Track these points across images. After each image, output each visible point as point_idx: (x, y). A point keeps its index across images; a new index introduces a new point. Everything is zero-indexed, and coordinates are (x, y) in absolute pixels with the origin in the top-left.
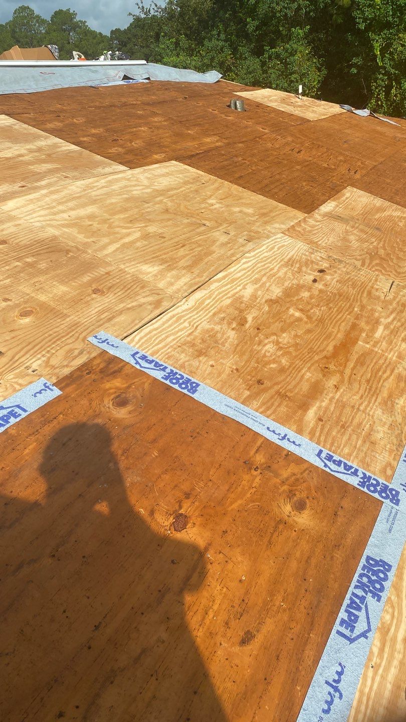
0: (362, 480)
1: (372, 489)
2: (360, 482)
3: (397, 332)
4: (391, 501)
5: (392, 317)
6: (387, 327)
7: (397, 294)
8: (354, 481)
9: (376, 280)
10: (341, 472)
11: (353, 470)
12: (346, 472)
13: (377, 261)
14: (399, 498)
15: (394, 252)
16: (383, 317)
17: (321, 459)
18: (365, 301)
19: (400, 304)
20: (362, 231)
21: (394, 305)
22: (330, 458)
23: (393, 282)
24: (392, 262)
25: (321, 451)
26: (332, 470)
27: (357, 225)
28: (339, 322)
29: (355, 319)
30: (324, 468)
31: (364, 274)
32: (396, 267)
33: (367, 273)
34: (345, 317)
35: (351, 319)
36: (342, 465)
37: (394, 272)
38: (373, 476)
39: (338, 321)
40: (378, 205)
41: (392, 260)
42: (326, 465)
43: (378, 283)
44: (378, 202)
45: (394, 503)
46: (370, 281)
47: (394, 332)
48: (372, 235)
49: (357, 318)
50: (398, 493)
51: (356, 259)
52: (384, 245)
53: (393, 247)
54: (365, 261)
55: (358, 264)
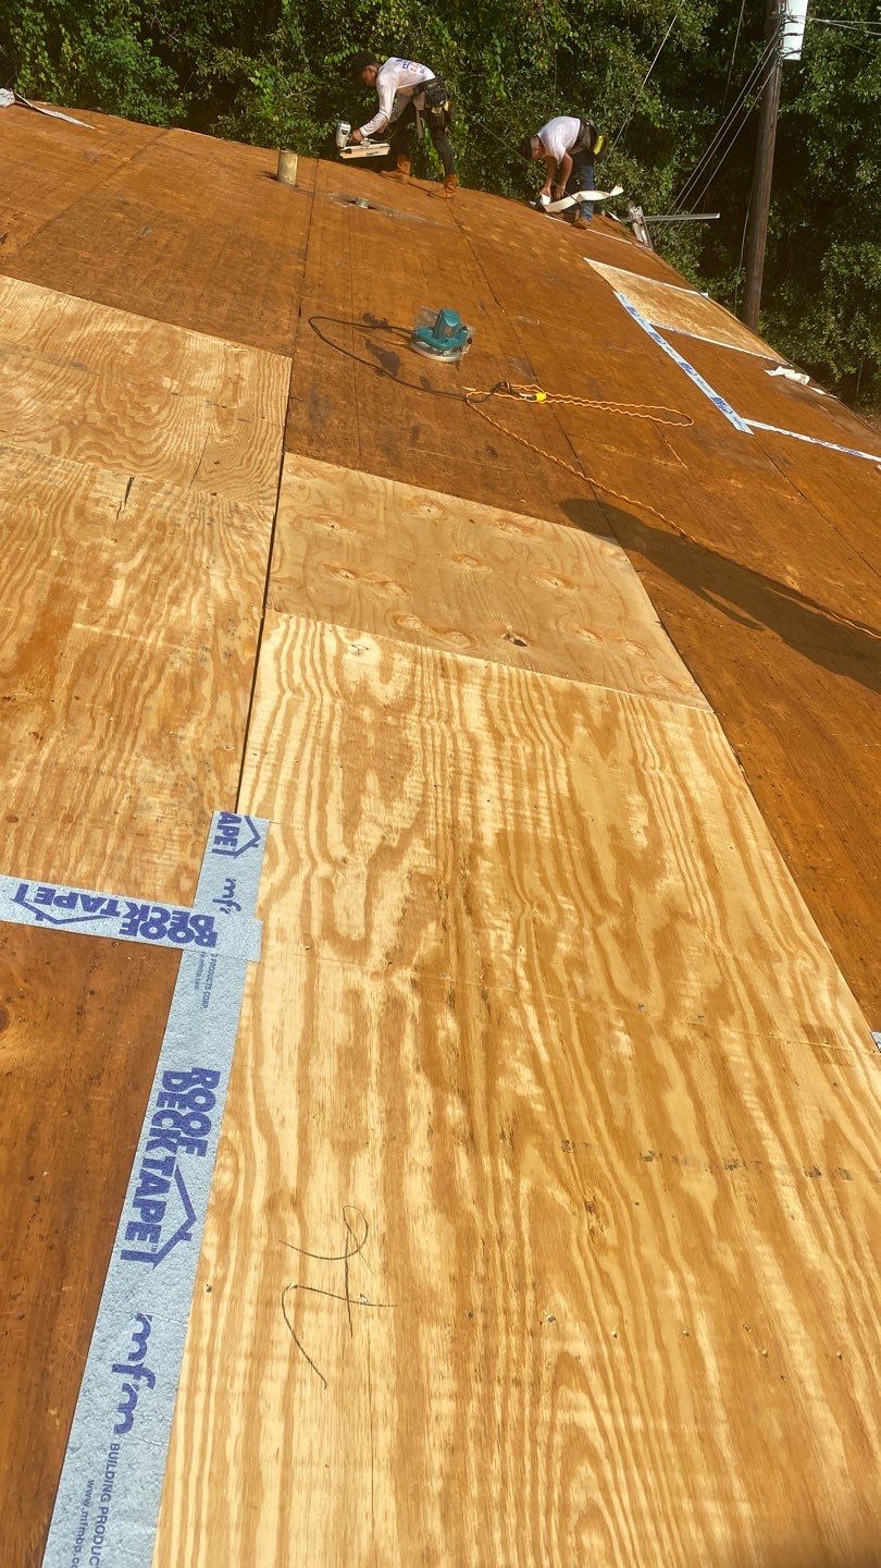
0: (128, 921)
1: (153, 930)
2: (124, 925)
3: (157, 586)
4: (199, 941)
5: (140, 556)
6: (131, 579)
7: (143, 504)
8: (110, 928)
9: (92, 481)
10: (78, 920)
11: (104, 906)
12: (89, 914)
13: (89, 438)
14: (214, 929)
15: (124, 413)
16: (118, 560)
17: (26, 905)
18: (73, 531)
19: (154, 523)
20: (41, 373)
21: (141, 528)
22: (47, 896)
23: (132, 479)
24: (123, 434)
25: (23, 889)
26: (56, 922)
27: (27, 362)
28: (20, 589)
29: (56, 575)
30: (37, 923)
31: (63, 472)
32: (134, 444)
33: (69, 468)
34: (30, 574)
35: (46, 576)
36: (79, 901)
37: (129, 457)
38: (152, 904)
39: (17, 586)
40: (69, 311)
41: (121, 431)
42: (40, 916)
43: (98, 486)
44: (69, 304)
45: (206, 945)
46: (79, 484)
47: (151, 588)
48: (68, 381)
49: (61, 572)
50: (210, 921)
51: (37, 440)
52: (98, 400)
53: (118, 402)
54: (59, 443)
55: (45, 449)
